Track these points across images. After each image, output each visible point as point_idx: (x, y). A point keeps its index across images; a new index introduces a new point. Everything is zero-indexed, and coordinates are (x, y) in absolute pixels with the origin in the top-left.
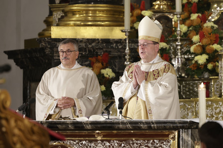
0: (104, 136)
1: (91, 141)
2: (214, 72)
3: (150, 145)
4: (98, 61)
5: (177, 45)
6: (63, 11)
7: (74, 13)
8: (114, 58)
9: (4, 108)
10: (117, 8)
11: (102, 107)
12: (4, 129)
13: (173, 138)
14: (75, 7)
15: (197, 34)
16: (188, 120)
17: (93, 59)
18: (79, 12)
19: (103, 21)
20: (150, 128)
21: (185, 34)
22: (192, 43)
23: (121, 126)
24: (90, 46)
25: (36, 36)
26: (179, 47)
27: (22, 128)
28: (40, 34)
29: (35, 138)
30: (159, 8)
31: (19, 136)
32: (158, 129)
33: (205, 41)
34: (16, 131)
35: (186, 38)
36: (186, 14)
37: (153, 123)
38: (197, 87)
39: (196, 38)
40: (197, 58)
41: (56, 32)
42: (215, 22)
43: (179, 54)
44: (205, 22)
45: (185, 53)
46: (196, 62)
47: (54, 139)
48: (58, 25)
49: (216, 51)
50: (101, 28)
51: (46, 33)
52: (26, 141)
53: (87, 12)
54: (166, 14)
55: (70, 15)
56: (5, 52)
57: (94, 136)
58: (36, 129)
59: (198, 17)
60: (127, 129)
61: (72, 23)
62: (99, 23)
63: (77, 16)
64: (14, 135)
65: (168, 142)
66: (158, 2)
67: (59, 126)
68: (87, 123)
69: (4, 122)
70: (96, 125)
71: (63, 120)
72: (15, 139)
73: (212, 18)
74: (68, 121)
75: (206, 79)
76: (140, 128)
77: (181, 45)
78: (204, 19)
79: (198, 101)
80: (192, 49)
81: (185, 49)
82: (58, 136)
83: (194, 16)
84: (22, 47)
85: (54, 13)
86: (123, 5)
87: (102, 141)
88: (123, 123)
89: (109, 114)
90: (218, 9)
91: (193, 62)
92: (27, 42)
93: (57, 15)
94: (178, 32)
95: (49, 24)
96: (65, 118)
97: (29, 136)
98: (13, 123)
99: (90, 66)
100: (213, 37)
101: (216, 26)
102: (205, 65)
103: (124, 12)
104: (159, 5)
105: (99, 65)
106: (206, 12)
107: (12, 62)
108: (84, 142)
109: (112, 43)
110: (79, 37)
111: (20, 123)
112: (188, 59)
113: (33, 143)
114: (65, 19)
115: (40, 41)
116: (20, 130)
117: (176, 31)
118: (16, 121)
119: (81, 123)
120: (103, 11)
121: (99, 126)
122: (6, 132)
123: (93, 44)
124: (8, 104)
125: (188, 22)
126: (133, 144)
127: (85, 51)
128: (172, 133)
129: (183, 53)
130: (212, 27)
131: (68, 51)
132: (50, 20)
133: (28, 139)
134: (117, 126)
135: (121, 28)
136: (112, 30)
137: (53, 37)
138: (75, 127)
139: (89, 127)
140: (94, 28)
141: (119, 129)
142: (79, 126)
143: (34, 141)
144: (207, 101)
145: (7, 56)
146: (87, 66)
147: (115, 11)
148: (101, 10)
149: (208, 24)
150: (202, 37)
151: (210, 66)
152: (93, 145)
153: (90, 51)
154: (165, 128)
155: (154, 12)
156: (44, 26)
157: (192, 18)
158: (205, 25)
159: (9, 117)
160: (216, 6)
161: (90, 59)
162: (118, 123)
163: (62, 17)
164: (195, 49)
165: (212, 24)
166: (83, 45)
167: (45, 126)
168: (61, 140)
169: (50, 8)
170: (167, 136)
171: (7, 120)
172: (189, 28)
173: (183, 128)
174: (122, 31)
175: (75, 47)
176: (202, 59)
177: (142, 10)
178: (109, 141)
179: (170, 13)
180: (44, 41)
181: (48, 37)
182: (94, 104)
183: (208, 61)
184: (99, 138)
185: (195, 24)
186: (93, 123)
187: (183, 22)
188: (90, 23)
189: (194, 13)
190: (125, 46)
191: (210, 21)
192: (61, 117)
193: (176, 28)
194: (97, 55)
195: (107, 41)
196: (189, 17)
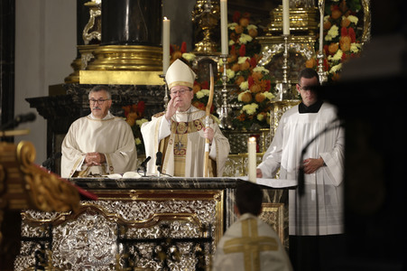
0: (140, 196)
1: (125, 202)
2: (265, 124)
3: (192, 206)
4: (132, 110)
5: (223, 93)
6: (93, 53)
7: (105, 55)
8: (151, 107)
9: (29, 162)
10: (155, 50)
12: (28, 187)
13: (219, 199)
14: (107, 49)
15: (245, 80)
16: (236, 178)
17: (128, 108)
18: (111, 54)
19: (138, 65)
20: (192, 187)
21: (232, 80)
22: (239, 91)
23: (159, 184)
24: (124, 93)
25: (62, 81)
26: (225, 95)
27: (49, 185)
28: (66, 80)
29: (63, 197)
30: (202, 50)
31: (45, 195)
32: (202, 188)
33: (255, 88)
34: (42, 189)
35: (233, 84)
36: (233, 57)
37: (195, 181)
38: (246, 140)
39: (244, 85)
40: (245, 107)
41: (85, 77)
42: (266, 67)
43: (225, 103)
44: (255, 67)
45: (232, 102)
46: (245, 112)
47: (84, 198)
48: (87, 69)
49: (267, 100)
50: (136, 72)
51: (74, 78)
52: (53, 201)
53: (120, 54)
54: (211, 57)
55: (101, 57)
56: (27, 100)
57: (128, 196)
58: (64, 186)
59: (247, 60)
60: (166, 188)
61: (103, 67)
62: (134, 67)
63: (109, 59)
64: (39, 193)
65: (213, 203)
66: (201, 44)
67: (89, 184)
68: (120, 181)
69: (28, 179)
70: (131, 183)
71: (93, 178)
72: (41, 198)
73: (263, 62)
74: (99, 178)
75: (255, 132)
76: (181, 187)
77: (227, 93)
78: (254, 63)
79: (247, 156)
80: (240, 97)
81: (232, 97)
82: (88, 195)
83: (242, 60)
84: (46, 94)
85: (83, 56)
86: (162, 47)
87: (138, 201)
88: (161, 181)
89: (145, 171)
90: (270, 51)
91: (241, 112)
92: (52, 88)
93: (86, 58)
94: (224, 78)
95: (76, 68)
97: (56, 195)
98: (38, 179)
99: (124, 115)
100: (264, 84)
101: (267, 71)
102: (255, 116)
103: (162, 55)
104: (203, 47)
105: (135, 114)
106: (256, 56)
107: (34, 110)
108: (117, 203)
109: (149, 90)
110: (111, 83)
111: (46, 180)
112: (234, 109)
113: (60, 203)
114: (96, 62)
115: (66, 87)
116: (46, 187)
117: (221, 76)
118: (41, 178)
119: (113, 181)
120: (138, 53)
121: (134, 184)
122: (30, 190)
123: (127, 91)
124: (33, 158)
125: (235, 66)
126: (173, 205)
127: (118, 99)
128: (217, 193)
129: (229, 102)
130: (263, 72)
131: (101, 100)
132: (79, 63)
133: (55, 198)
134: (154, 184)
135: (159, 73)
136: (149, 75)
137: (81, 82)
138: (107, 185)
139: (123, 185)
140: (129, 72)
141: (157, 188)
142: (111, 184)
143: (62, 200)
144: (257, 156)
145: (28, 104)
147: (154, 54)
148: (136, 53)
149: (258, 69)
150: (251, 83)
151: (260, 117)
152: (127, 205)
153: (123, 99)
154: (209, 188)
155: (197, 55)
156: (72, 71)
157: (239, 62)
158: (255, 70)
159: (33, 173)
160: (267, 48)
161: (124, 108)
162: (156, 181)
163: (92, 60)
164: (243, 98)
165: (262, 69)
166: (116, 92)
167: (73, 184)
168: (91, 200)
169: (78, 50)
170: (212, 196)
171: (32, 176)
172: (236, 73)
173: (229, 187)
174: (160, 76)
176: (251, 109)
177: (182, 53)
178: (146, 202)
179: (215, 56)
180: (72, 87)
181: (75, 83)
182: (128, 160)
183: (258, 111)
184: (134, 198)
185: (243, 68)
186: (127, 181)
187: (230, 66)
188: (123, 67)
189: (243, 56)
190: (164, 94)
191: (260, 65)
192: (91, 174)
193: (221, 73)
194: (132, 104)
195: (143, 88)
196: (237, 61)
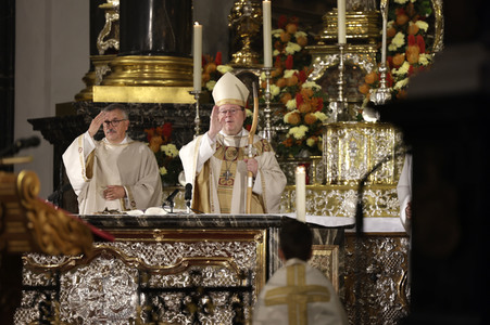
0: (166, 236)
1: (147, 244)
2: (317, 150)
3: (228, 249)
4: (156, 134)
5: (265, 113)
6: (109, 65)
7: (124, 68)
8: (179, 129)
9: (31, 196)
10: (184, 61)
11: (162, 196)
12: (30, 225)
13: (261, 240)
14: (126, 60)
15: (293, 98)
16: (281, 215)
17: (151, 132)
18: (131, 66)
19: (164, 79)
20: (228, 226)
21: (277, 97)
22: (285, 110)
23: (188, 222)
24: (146, 113)
25: (72, 99)
26: (268, 116)
27: (56, 223)
28: (77, 97)
29: (73, 237)
30: (241, 61)
31: (51, 235)
32: (240, 227)
33: (304, 107)
34: (47, 228)
35: (278, 103)
36: (278, 70)
37: (232, 219)
38: (294, 170)
39: (291, 104)
40: (292, 131)
41: (100, 94)
42: (317, 82)
43: (268, 125)
44: (304, 82)
45: (276, 124)
46: (292, 136)
47: (98, 239)
48: (102, 84)
49: (319, 121)
50: (161, 88)
51: (86, 95)
52: (60, 242)
53: (142, 66)
54: (251, 70)
55: (119, 70)
56: (29, 121)
57: (151, 236)
58: (74, 225)
59: (295, 74)
60: (196, 227)
61: (121, 81)
62: (158, 81)
63: (129, 72)
64: (44, 233)
65: (253, 245)
66: (240, 54)
67: (104, 222)
68: (142, 219)
69: (30, 215)
70: (155, 221)
71: (109, 214)
72: (46, 239)
73: (314, 76)
74: (116, 215)
75: (304, 159)
76: (214, 226)
77: (270, 113)
78: (303, 78)
79: (295, 189)
80: (286, 118)
81: (276, 118)
82: (103, 235)
83: (289, 74)
84: (53, 114)
85: (97, 68)
86: (192, 58)
87: (163, 243)
88: (191, 218)
89: (172, 206)
90: (322, 63)
91: (288, 136)
92: (59, 107)
93: (101, 70)
94: (267, 95)
95: (89, 82)
96: (111, 212)
97: (64, 235)
98: (42, 216)
99: (146, 140)
100: (315, 102)
101: (319, 87)
102: (304, 140)
103: (192, 67)
104: (242, 58)
105: (159, 139)
106: (306, 68)
107: (38, 134)
108: (138, 245)
109: (176, 109)
110: (130, 101)
111: (52, 217)
112: (279, 132)
113: (70, 245)
114: (113, 76)
115: (77, 106)
116: (52, 226)
117: (263, 93)
118: (47, 214)
119: (134, 218)
120: (164, 65)
121: (159, 222)
122: (33, 230)
123: (151, 111)
124: (36, 191)
125: (280, 81)
126: (205, 247)
127: (140, 120)
128: (259, 232)
129: (273, 124)
130: (314, 88)
131: (115, 120)
132: (92, 77)
133: (63, 239)
134: (183, 223)
135: (189, 89)
136: (177, 91)
137: (95, 100)
138: (126, 224)
139: (145, 224)
140: (152, 88)
141: (186, 227)
142: (131, 222)
143: (71, 242)
144: (307, 189)
145: (31, 126)
146: (141, 140)
147: (182, 66)
148: (161, 65)
149: (308, 85)
150: (300, 102)
151: (310, 142)
152: (150, 248)
153: (146, 120)
154: (249, 226)
155: (233, 67)
156: (83, 86)
157: (286, 76)
158: (304, 86)
159: (37, 208)
160: (318, 59)
161: (146, 130)
162: (185, 219)
163: (108, 73)
164: (290, 119)
165: (313, 84)
166: (137, 112)
167: (85, 222)
168: (106, 241)
169: (91, 61)
170: (252, 236)
171: (35, 213)
172: (281, 89)
173: (273, 225)
174: (190, 93)
175: (124, 115)
176: (299, 132)
177: (217, 65)
178: (172, 244)
179: (256, 69)
180: (84, 105)
181: (88, 100)
183: (308, 135)
184: (159, 239)
185: (290, 84)
186: (150, 218)
187: (274, 81)
188: (146, 82)
189: (289, 69)
190: (195, 114)
191: (310, 80)
192: (106, 210)
193: (264, 89)
194: (156, 126)
195: (169, 107)
196: (282, 74)
